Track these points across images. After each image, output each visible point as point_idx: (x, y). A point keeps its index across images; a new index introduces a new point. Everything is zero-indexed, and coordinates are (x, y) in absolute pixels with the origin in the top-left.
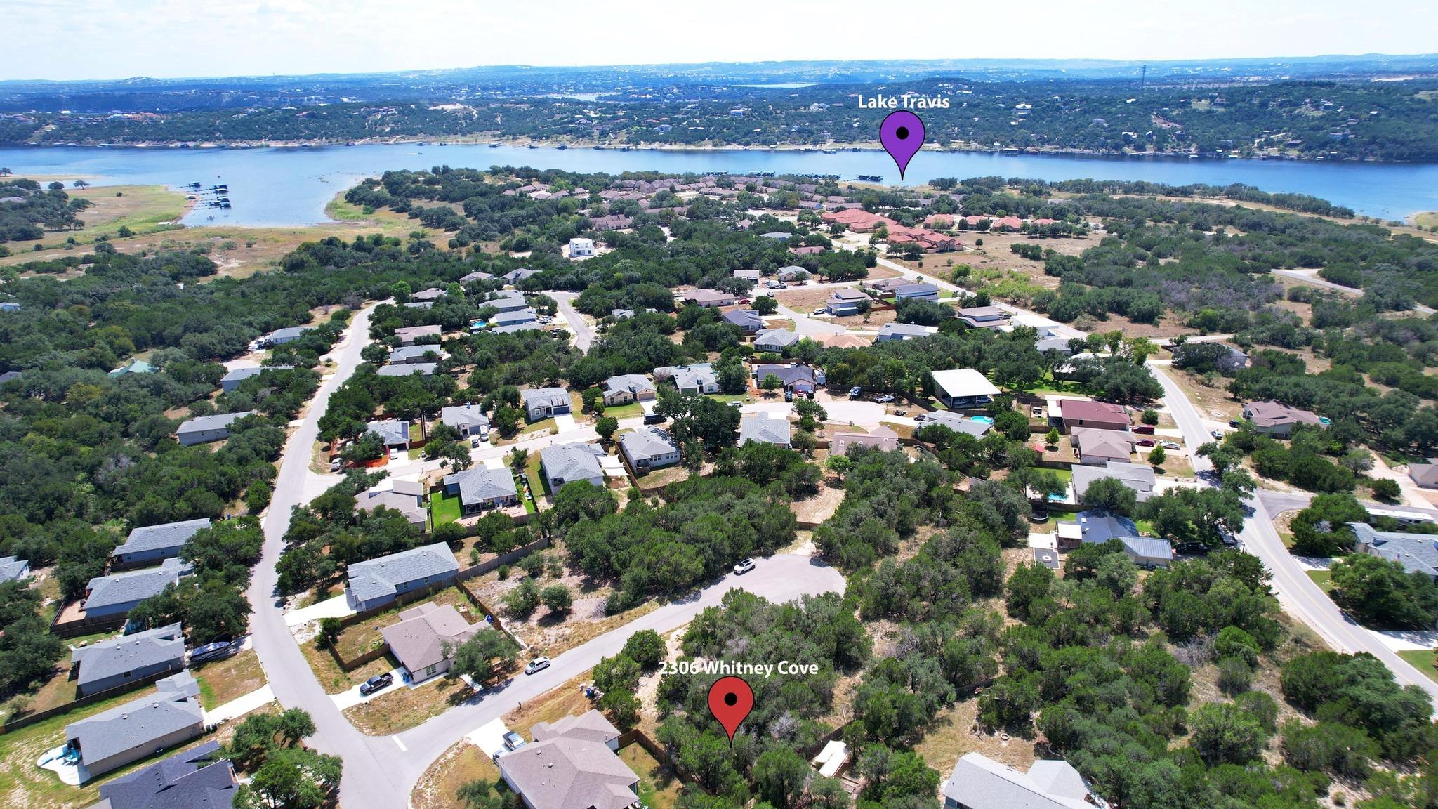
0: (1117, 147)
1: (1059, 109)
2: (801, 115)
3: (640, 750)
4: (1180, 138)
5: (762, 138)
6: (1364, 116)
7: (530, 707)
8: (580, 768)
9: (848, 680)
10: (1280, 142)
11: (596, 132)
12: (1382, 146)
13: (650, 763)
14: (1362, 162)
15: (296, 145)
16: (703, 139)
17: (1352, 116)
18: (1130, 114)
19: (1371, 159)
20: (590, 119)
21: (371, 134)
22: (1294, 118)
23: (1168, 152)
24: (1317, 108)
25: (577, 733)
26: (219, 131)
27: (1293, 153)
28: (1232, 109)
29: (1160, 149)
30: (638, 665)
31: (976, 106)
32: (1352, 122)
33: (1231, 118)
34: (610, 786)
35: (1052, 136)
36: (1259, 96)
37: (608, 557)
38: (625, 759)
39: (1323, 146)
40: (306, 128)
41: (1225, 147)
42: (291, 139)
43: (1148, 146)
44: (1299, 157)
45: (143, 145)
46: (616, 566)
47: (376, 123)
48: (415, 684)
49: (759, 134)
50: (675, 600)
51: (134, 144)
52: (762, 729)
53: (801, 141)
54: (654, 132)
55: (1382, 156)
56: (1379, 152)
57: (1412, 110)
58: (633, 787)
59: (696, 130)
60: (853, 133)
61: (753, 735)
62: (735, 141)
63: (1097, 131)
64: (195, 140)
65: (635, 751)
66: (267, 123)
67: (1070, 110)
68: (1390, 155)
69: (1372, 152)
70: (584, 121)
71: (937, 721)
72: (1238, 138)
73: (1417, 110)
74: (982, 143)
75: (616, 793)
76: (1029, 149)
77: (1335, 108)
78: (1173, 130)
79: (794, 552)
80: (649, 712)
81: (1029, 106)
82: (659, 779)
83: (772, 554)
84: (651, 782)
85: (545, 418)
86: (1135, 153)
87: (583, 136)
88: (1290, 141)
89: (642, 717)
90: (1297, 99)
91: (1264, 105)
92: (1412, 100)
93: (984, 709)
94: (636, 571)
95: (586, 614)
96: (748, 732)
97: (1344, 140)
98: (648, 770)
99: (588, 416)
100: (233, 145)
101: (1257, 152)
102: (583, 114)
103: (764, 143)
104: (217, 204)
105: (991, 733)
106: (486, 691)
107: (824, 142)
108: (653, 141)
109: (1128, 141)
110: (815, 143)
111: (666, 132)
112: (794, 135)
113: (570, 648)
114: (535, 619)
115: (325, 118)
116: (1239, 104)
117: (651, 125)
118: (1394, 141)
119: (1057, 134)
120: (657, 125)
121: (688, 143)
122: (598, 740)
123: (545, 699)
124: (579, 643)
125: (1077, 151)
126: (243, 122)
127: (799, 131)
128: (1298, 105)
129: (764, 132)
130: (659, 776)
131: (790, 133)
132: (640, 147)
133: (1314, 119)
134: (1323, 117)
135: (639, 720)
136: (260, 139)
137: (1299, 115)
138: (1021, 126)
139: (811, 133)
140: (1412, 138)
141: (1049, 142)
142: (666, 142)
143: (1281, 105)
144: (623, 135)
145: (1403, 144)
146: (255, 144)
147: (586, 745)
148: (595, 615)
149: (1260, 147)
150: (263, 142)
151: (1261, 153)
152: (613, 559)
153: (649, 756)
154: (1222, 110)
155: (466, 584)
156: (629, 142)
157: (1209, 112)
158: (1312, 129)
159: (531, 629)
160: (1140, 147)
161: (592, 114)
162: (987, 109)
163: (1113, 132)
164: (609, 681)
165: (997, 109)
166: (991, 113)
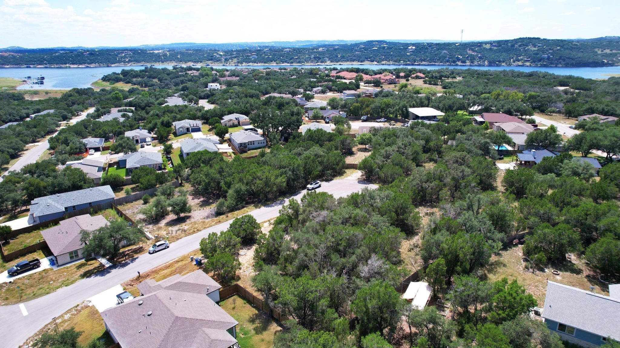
0: (454, 62)
1: (427, 48)
2: (315, 52)
3: (239, 301)
4: (480, 58)
5: (298, 60)
6: (555, 49)
7: (147, 276)
8: (178, 313)
9: (408, 242)
10: (522, 59)
11: (223, 59)
12: (564, 60)
13: (250, 311)
14: (556, 67)
15: (83, 66)
16: (272, 61)
17: (550, 49)
18: (458, 49)
19: (560, 66)
20: (221, 55)
21: (119, 62)
22: (526, 51)
23: (476, 63)
24: (535, 47)
25: (179, 287)
26: (46, 60)
27: (528, 64)
28: (500, 48)
29: (472, 62)
30: (239, 239)
31: (391, 48)
32: (551, 51)
33: (500, 51)
34: (207, 330)
35: (425, 58)
36: (510, 42)
37: (219, 183)
38: (225, 308)
39: (540, 61)
40: (89, 59)
41: (500, 61)
42: (81, 64)
43: (467, 61)
44: (530, 65)
45: (8, 67)
46: (224, 187)
47: (122, 57)
48: (59, 266)
49: (297, 59)
50: (266, 205)
51: (3, 66)
52: (352, 271)
53: (316, 61)
54: (249, 59)
55: (564, 64)
56: (563, 63)
57: (573, 48)
58: (231, 331)
59: (268, 58)
60: (338, 59)
61: (345, 277)
62: (286, 62)
63: (445, 55)
64: (34, 64)
65: (234, 301)
66: (70, 57)
67: (432, 49)
68: (568, 64)
69: (560, 62)
70: (218, 56)
71: (492, 264)
72: (505, 59)
73: (575, 48)
74: (395, 61)
75: (213, 337)
76: (416, 63)
77: (543, 46)
78: (477, 56)
79: (346, 178)
80: (247, 273)
81: (414, 48)
82: (257, 324)
83: (331, 180)
84: (251, 327)
85: (186, 133)
86: (462, 64)
87: (217, 61)
88: (526, 59)
89: (241, 276)
90: (526, 43)
91: (513, 46)
92: (572, 44)
93: (528, 254)
94: (237, 186)
95: (201, 217)
96: (339, 275)
97: (548, 58)
98: (247, 317)
99: (211, 132)
100: (53, 66)
101: (513, 63)
102: (218, 53)
103: (299, 62)
104: (36, 83)
105: (542, 270)
106: (114, 266)
107: (326, 62)
108: (249, 62)
109: (458, 59)
110: (322, 62)
111: (255, 59)
112: (312, 59)
113: (186, 236)
114: (163, 223)
115: (97, 55)
116: (503, 46)
117: (248, 56)
118: (569, 58)
119: (427, 57)
120: (251, 56)
121: (265, 63)
122: (199, 292)
123: (161, 269)
124: (194, 232)
125: (437, 64)
126: (58, 57)
127: (314, 58)
128: (527, 46)
129: (299, 58)
130: (257, 321)
131: (310, 58)
132: (243, 65)
133: (534, 51)
134: (538, 50)
135: (239, 278)
136: (66, 64)
137: (528, 49)
138: (411, 55)
139: (320, 58)
140: (576, 57)
141: (424, 60)
142: (255, 62)
143: (520, 46)
144: (235, 60)
145: (573, 59)
146: (63, 66)
147: (188, 296)
148: (208, 217)
149: (514, 62)
150: (67, 65)
151: (514, 64)
152: (222, 184)
153: (248, 305)
154: (495, 48)
155: (119, 207)
156: (238, 62)
157: (490, 49)
158: (534, 54)
159: (160, 228)
160: (464, 62)
161: (221, 53)
162: (396, 49)
163: (452, 56)
164: (214, 250)
165: (400, 49)
166: (398, 50)
